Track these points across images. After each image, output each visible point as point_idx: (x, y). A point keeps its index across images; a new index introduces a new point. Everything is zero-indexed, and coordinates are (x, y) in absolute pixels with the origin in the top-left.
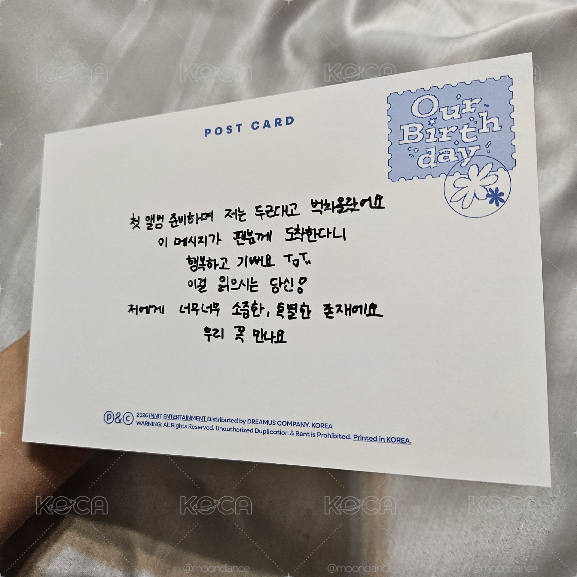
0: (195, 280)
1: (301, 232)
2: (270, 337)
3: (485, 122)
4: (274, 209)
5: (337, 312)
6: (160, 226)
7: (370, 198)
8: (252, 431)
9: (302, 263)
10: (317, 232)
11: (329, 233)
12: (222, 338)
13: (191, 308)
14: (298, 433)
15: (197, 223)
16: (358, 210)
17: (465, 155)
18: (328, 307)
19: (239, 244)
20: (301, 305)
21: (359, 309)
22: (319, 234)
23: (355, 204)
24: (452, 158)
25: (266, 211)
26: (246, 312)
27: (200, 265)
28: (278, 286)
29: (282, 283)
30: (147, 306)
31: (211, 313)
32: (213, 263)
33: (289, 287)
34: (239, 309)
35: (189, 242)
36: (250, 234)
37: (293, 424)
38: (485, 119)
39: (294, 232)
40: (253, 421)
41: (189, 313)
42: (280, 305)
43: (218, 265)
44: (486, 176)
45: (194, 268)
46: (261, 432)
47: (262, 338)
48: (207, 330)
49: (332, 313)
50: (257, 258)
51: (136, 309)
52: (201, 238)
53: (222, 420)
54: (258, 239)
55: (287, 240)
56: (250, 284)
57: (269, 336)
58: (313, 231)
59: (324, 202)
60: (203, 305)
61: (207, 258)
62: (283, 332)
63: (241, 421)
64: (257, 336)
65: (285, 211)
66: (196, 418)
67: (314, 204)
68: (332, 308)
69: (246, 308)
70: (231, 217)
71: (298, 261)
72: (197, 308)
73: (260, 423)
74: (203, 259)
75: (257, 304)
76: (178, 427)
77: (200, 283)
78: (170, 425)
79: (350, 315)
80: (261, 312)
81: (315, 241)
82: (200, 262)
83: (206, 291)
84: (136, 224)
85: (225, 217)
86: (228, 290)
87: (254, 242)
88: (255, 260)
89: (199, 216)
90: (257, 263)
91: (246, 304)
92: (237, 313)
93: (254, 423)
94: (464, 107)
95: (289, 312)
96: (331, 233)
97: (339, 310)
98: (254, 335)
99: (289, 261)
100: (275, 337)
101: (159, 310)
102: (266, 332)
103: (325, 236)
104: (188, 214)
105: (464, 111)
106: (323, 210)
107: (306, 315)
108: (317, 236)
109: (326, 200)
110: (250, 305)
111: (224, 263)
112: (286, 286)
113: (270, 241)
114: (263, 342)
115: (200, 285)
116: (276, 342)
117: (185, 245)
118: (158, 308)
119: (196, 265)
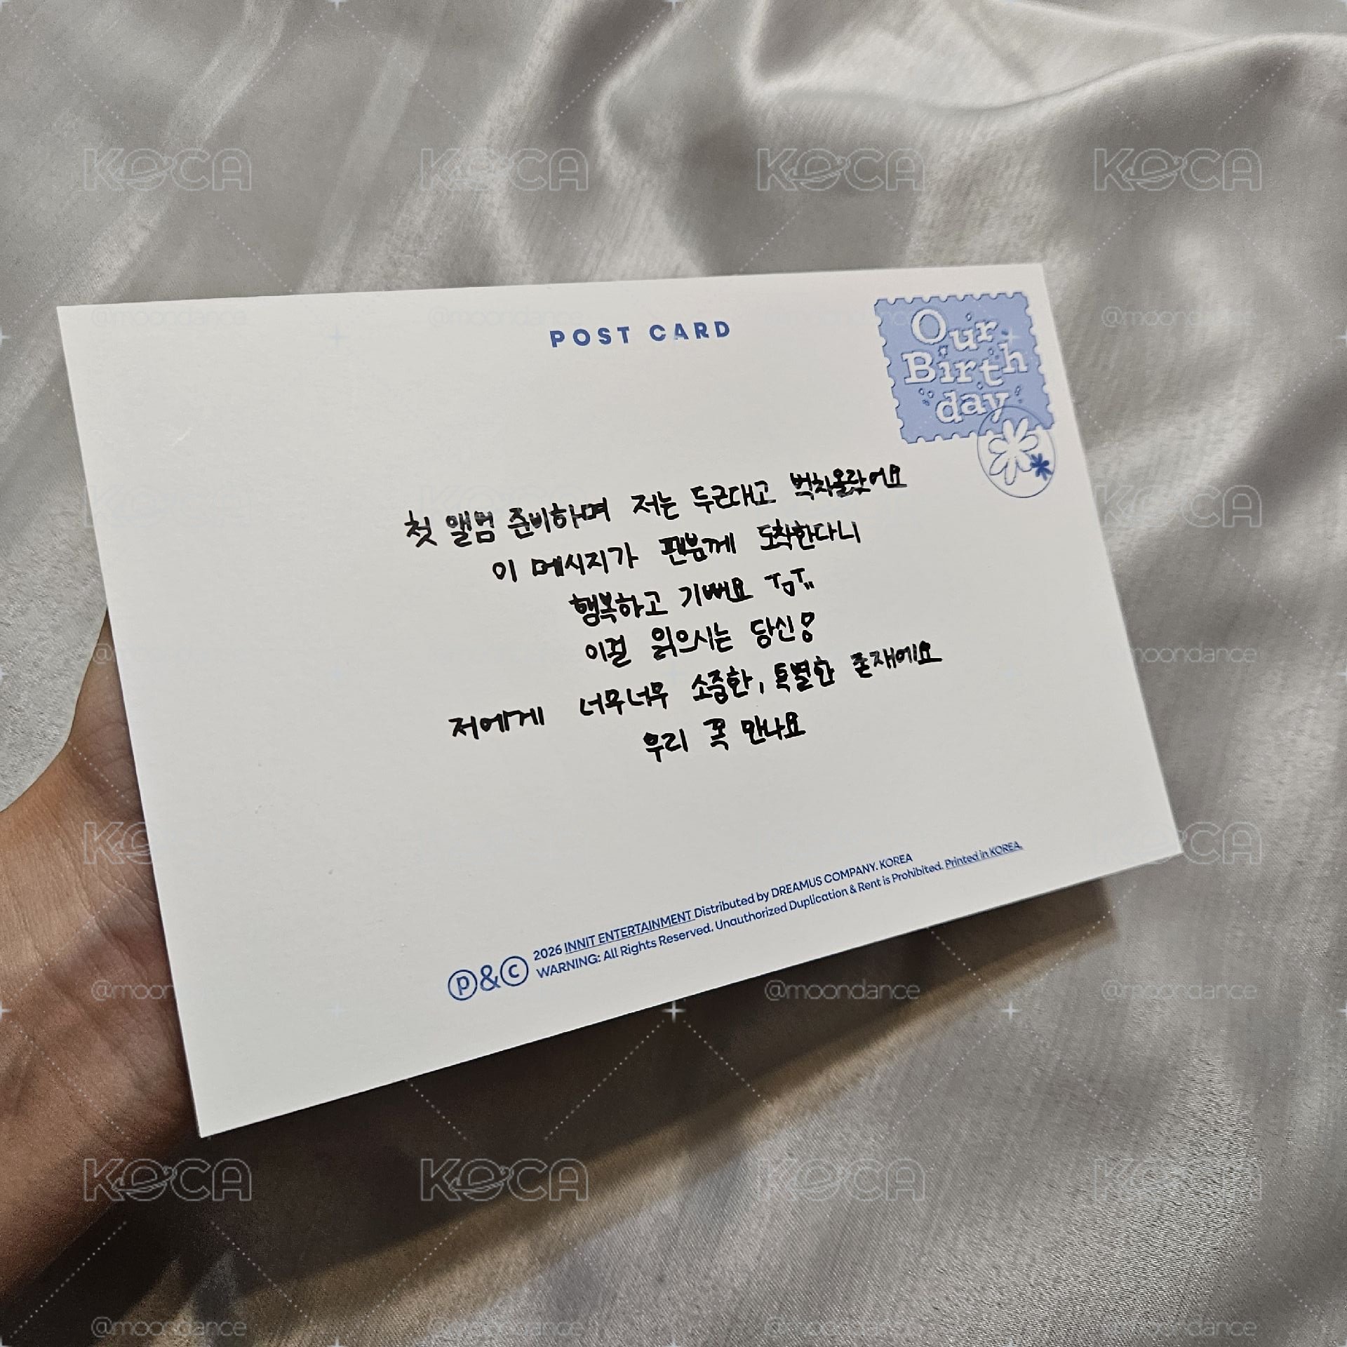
0: (600, 644)
1: (784, 531)
2: (775, 729)
3: (1009, 358)
4: (727, 492)
5: (875, 665)
6: (488, 536)
7: (882, 470)
8: (783, 909)
9: (799, 587)
10: (813, 531)
11: (832, 531)
12: (686, 749)
13: (604, 701)
14: (863, 887)
15: (576, 526)
16: (868, 490)
17: (994, 406)
18: (858, 657)
19: (675, 564)
20: (815, 663)
21: (906, 654)
22: (816, 534)
23: (863, 480)
24: (981, 410)
25: (713, 497)
26: (720, 691)
27: (603, 611)
28: (767, 633)
29: (773, 628)
30: (499, 715)
31: (650, 704)
32: (630, 604)
33: (787, 634)
34: (704, 687)
35: (567, 567)
36: (693, 541)
37: (851, 873)
38: (1006, 352)
39: (774, 533)
40: (781, 891)
41: (603, 712)
42: (779, 668)
43: (642, 607)
44: (1025, 437)
45: (592, 620)
46: (800, 905)
47: (760, 735)
48: (650, 739)
49: (867, 667)
50: (717, 587)
51: (473, 724)
52: (594, 555)
53: (724, 906)
54: (711, 550)
55: (763, 548)
56: (715, 637)
57: (772, 727)
58: (805, 530)
59: (812, 479)
60: (629, 691)
61: (615, 597)
62: (795, 716)
63: (760, 897)
64: (751, 732)
65: (748, 495)
66: (671, 920)
67: (797, 481)
68: (866, 660)
69: (718, 683)
70: (648, 511)
71: (791, 583)
72: (618, 700)
73: (794, 889)
74: (607, 599)
75: (737, 673)
76: (636, 950)
77: (613, 648)
78: (619, 953)
79: (895, 666)
80: (747, 687)
81: (813, 547)
82: (602, 606)
83: (629, 661)
84: (422, 536)
85: (635, 511)
86: (675, 654)
87: (704, 557)
88: (714, 591)
89: (578, 511)
90: (719, 596)
91: (715, 675)
92: (702, 696)
93: (784, 893)
94: (978, 332)
95: (797, 678)
96: (835, 531)
97: (878, 662)
98: (745, 731)
99: (777, 586)
100: (783, 727)
101: (530, 718)
102: (765, 722)
103: (826, 537)
104: (550, 509)
105: (980, 339)
106: (813, 492)
107: (826, 678)
108: (814, 537)
109: (815, 475)
110: (724, 676)
111: (653, 603)
112: (781, 632)
113: (734, 552)
114: (763, 740)
115: (614, 653)
116: (787, 736)
117: (559, 573)
118: (527, 715)
119: (594, 612)
